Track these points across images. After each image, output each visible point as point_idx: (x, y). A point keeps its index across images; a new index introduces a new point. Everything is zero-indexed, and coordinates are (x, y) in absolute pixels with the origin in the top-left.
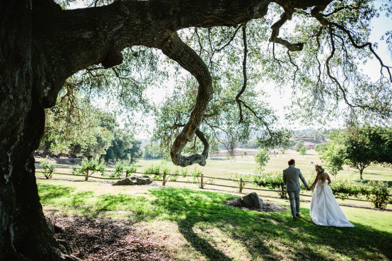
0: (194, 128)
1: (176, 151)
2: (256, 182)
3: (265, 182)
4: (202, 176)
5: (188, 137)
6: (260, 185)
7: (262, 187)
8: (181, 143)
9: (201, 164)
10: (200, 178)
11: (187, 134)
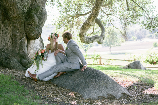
0: (95, 17)
1: (83, 33)
2: (148, 61)
3: (155, 61)
4: (100, 59)
5: (91, 23)
6: (151, 63)
7: (153, 65)
8: (87, 27)
9: (99, 43)
10: (98, 60)
11: (90, 22)
